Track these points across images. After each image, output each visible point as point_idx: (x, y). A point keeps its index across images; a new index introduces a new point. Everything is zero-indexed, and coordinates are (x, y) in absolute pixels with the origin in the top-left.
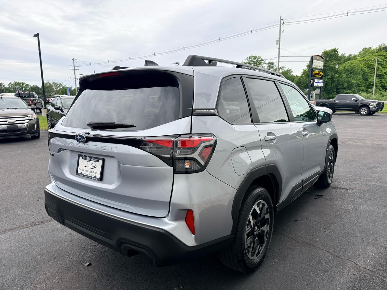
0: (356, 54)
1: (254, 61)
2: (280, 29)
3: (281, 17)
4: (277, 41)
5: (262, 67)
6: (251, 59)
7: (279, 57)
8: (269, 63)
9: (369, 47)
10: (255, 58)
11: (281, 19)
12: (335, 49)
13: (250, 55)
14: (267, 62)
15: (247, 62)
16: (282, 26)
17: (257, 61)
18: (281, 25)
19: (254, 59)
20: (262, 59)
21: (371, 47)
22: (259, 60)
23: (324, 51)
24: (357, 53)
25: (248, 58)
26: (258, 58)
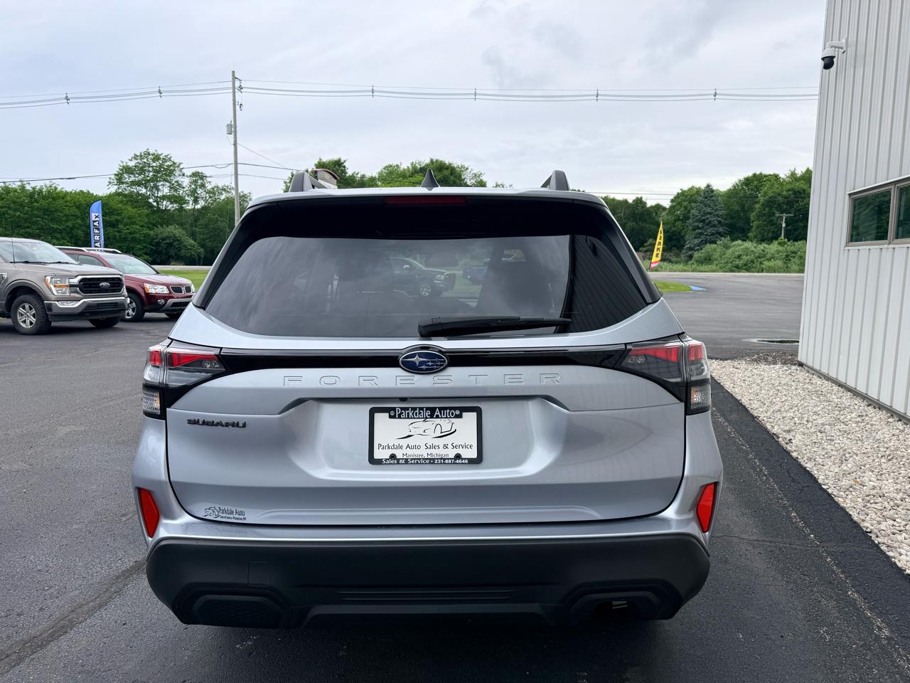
0: (374, 176)
1: (154, 164)
2: (234, 100)
3: (233, 72)
4: (229, 126)
5: (177, 182)
6: (145, 160)
7: (236, 163)
8: (195, 174)
9: (395, 164)
10: (157, 158)
11: (234, 78)
12: (339, 160)
13: (143, 150)
14: (188, 172)
15: (135, 166)
16: (238, 94)
17: (161, 166)
18: (236, 90)
19: (154, 160)
20: (174, 163)
21: (399, 164)
22: (166, 164)
23: (319, 162)
24: (375, 174)
25: (136, 156)
26: (165, 160)
